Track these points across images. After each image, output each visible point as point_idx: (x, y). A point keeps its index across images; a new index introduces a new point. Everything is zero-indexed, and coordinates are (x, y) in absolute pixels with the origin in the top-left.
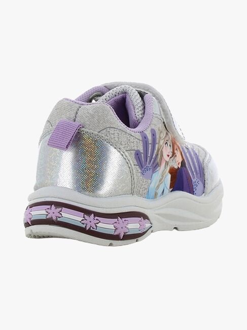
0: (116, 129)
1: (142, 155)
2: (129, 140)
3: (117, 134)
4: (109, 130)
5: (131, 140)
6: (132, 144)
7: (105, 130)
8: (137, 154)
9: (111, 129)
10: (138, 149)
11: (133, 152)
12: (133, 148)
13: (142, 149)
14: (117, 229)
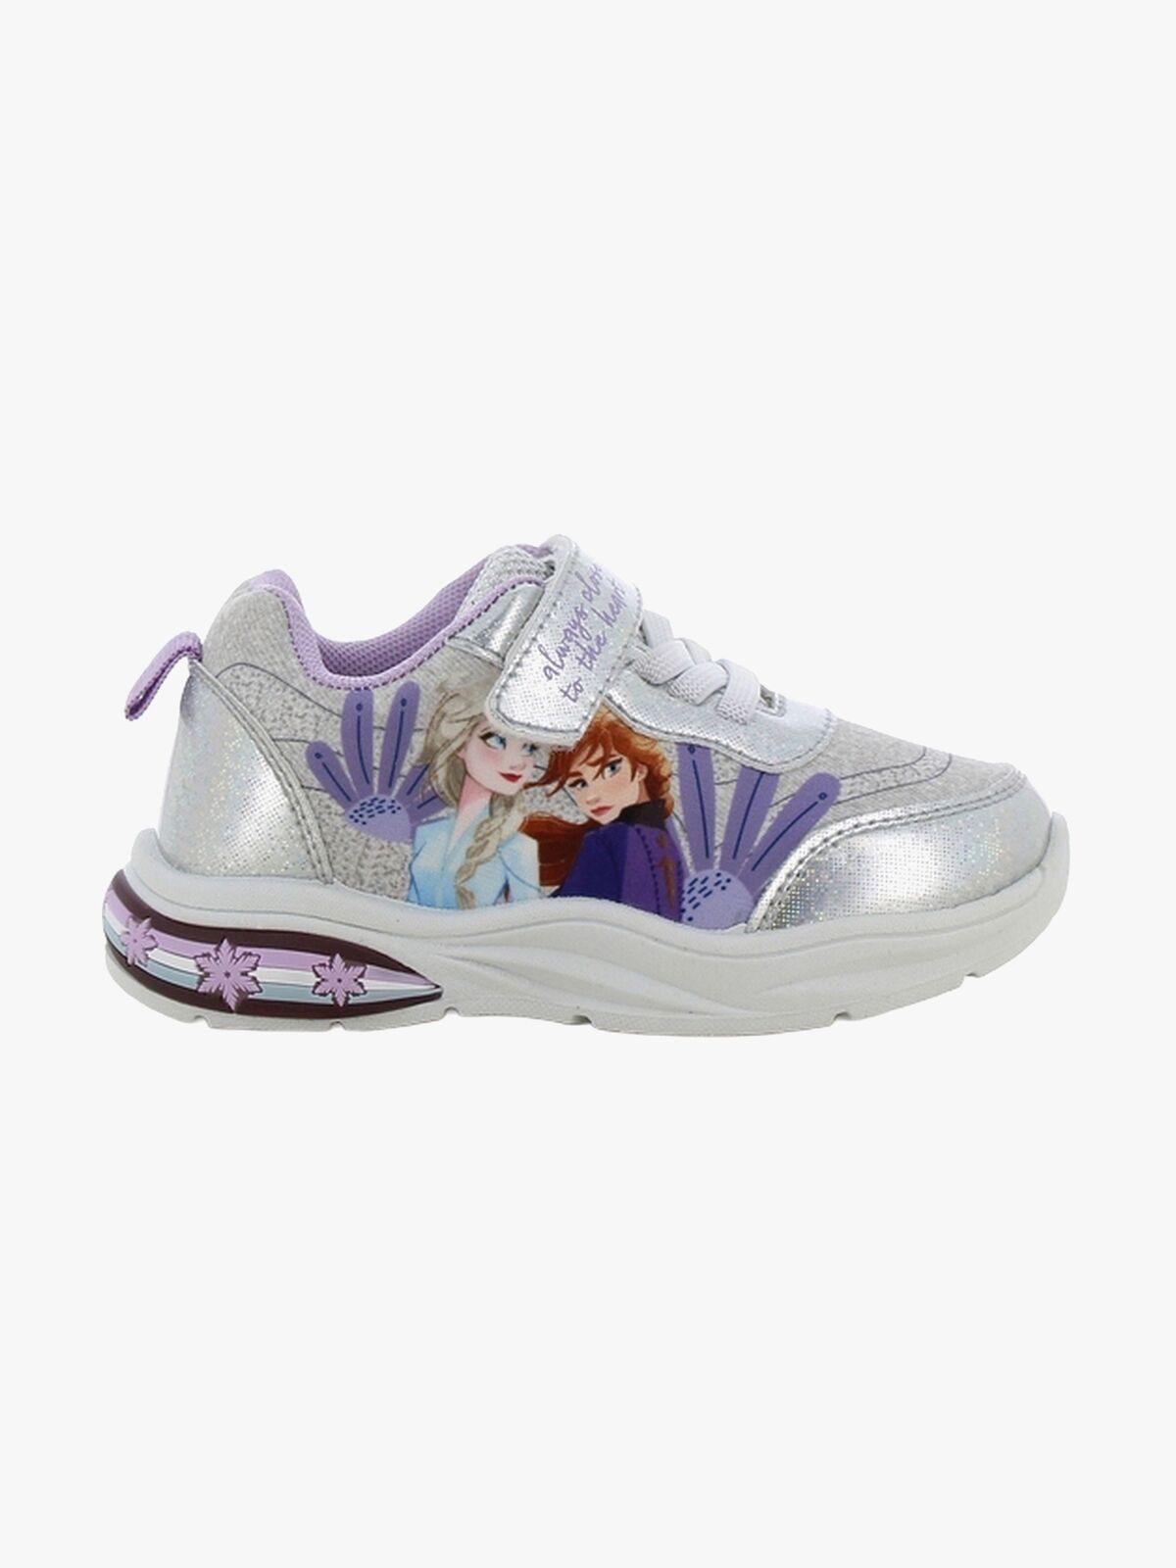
0: (257, 672)
1: (342, 761)
2: (290, 708)
3: (257, 688)
4: (238, 673)
5: (295, 709)
6: (298, 721)
7: (230, 671)
8: (319, 756)
9: (246, 669)
10: (321, 738)
11: (301, 750)
12: (300, 735)
13: (339, 739)
14: (207, 975)
